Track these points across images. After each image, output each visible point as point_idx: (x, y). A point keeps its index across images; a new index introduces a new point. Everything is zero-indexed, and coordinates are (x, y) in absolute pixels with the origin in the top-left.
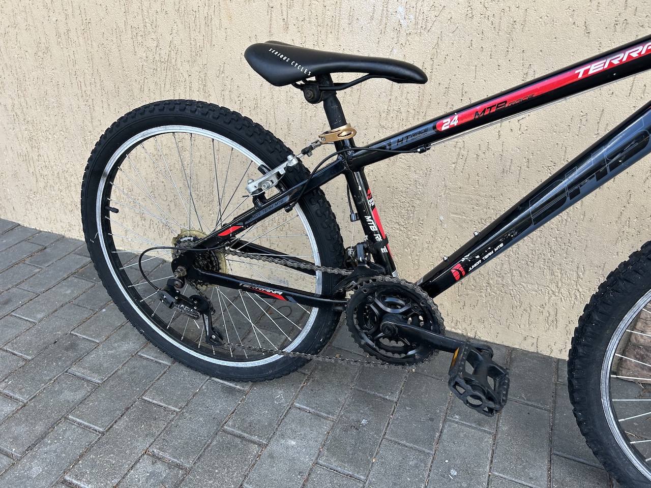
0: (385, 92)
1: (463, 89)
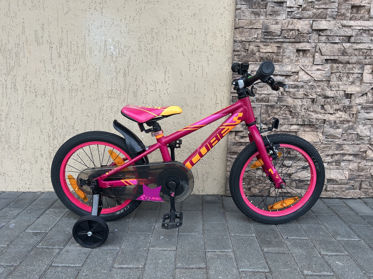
0: (109, 82)
1: (142, 79)
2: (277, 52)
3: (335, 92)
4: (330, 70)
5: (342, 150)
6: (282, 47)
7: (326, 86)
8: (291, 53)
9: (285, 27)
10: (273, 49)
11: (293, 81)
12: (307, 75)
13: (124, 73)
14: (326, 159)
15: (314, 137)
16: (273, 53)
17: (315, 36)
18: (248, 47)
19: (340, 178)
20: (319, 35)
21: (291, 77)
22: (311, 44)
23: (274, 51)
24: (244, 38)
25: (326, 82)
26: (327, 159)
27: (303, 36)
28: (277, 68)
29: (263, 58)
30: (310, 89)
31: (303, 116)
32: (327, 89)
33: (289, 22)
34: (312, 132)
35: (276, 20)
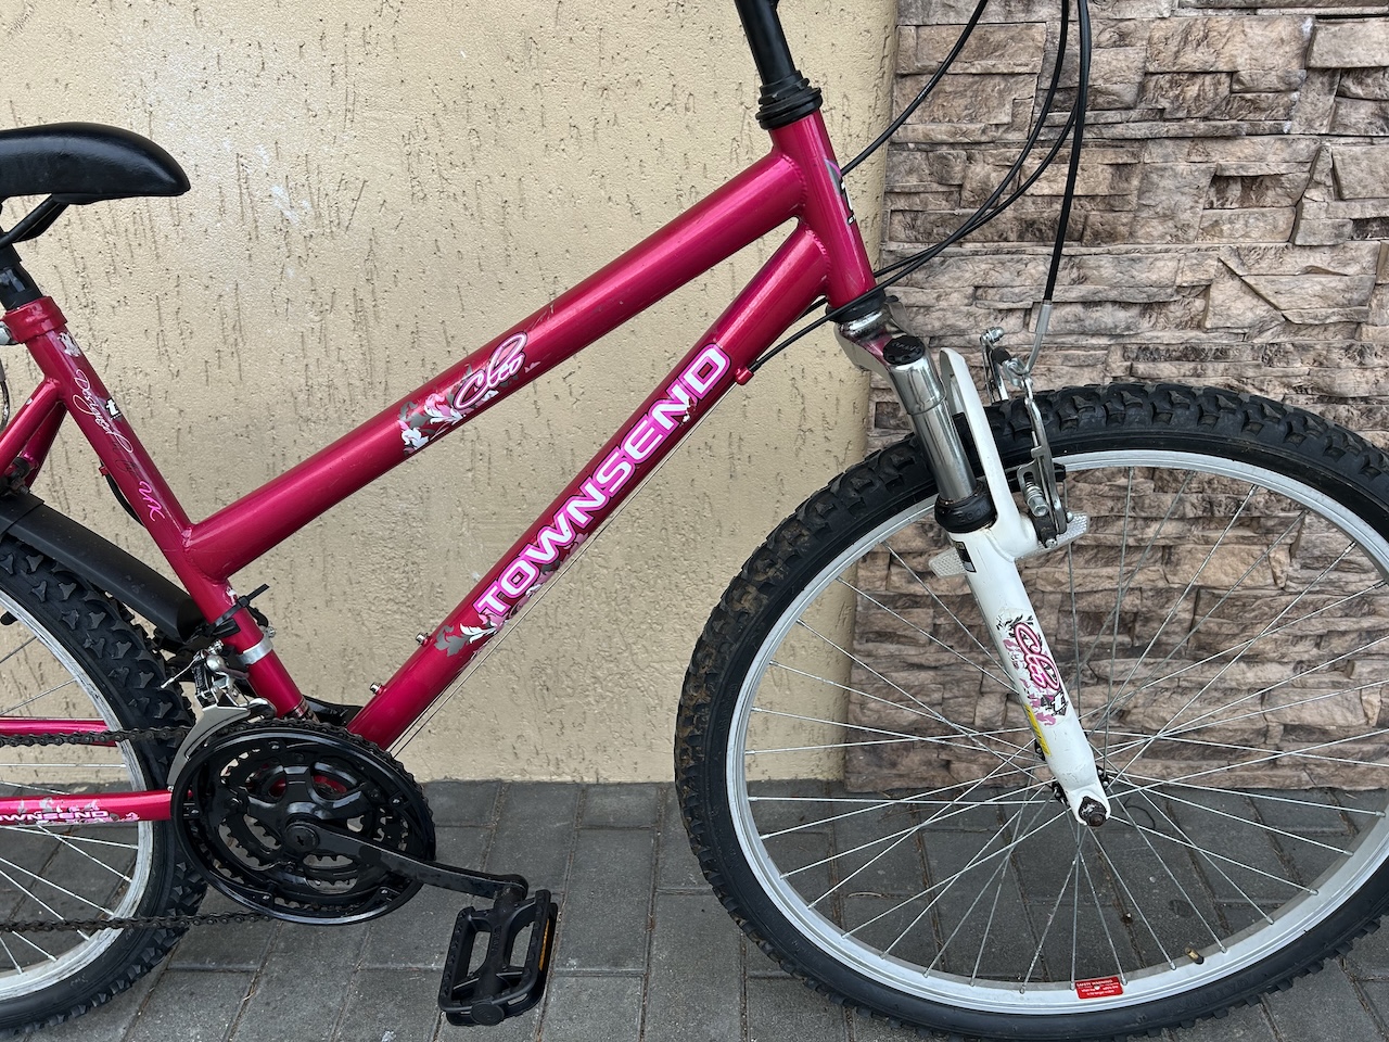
0: (293, 353)
1: (445, 332)
2: (1113, 192)
3: (1380, 373)
4: (1371, 272)
5: (1373, 613)
6: (1139, 166)
7: (1342, 348)
8: (1183, 194)
9: (1165, 60)
10: (1089, 177)
11: (1177, 326)
12: (1250, 300)
13: (356, 311)
14: (1292, 649)
15: (1248, 564)
16: (1092, 197)
17: (1316, 101)
18: (960, 176)
19: (1341, 721)
20: (1341, 94)
21: (1172, 308)
22: (1289, 146)
23: (1094, 189)
24: (945, 127)
25: (1339, 327)
26: (1296, 649)
27: (1255, 106)
28: (1103, 271)
29: (1034, 222)
30: (1258, 366)
31: (1210, 482)
32: (1344, 363)
33: (1187, 32)
34: (1243, 547)
35: (1121, 20)
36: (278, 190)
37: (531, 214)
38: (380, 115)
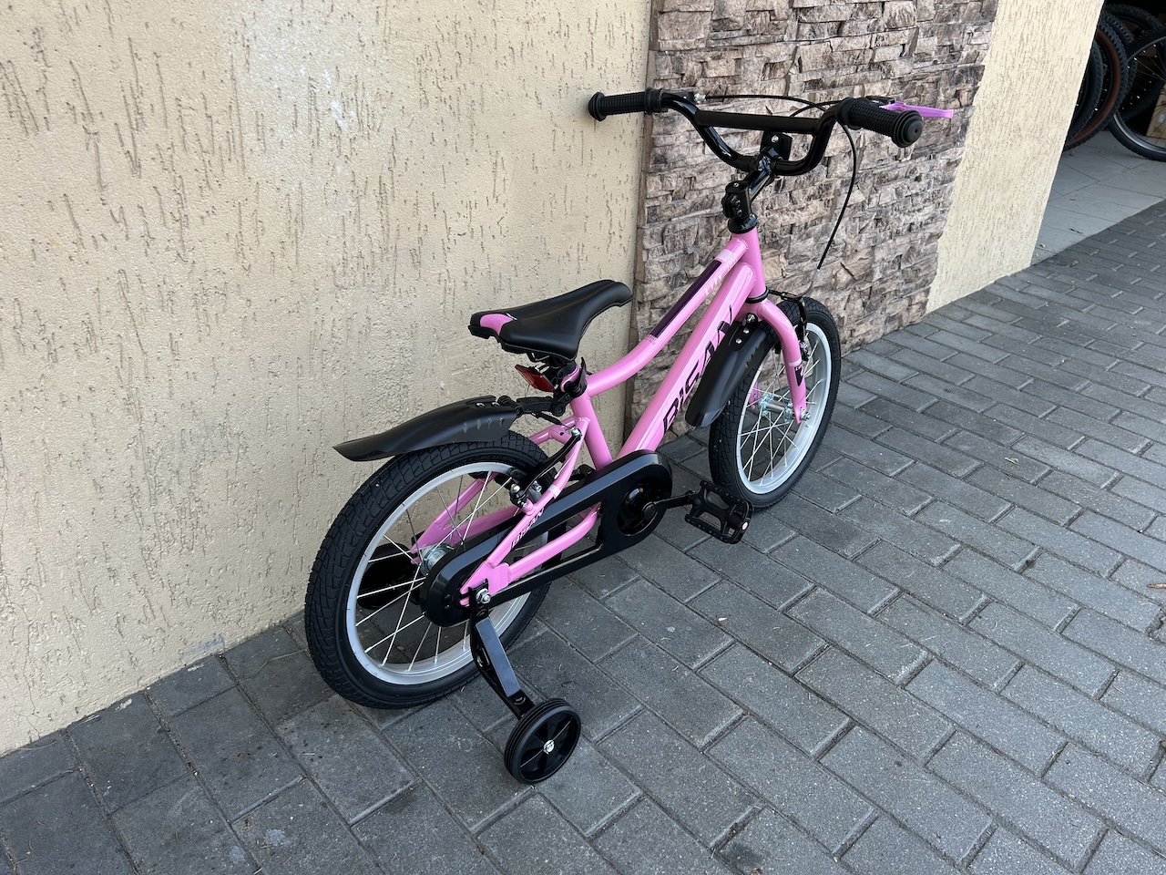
0: (335, 234)
1: (434, 201)
2: (735, 74)
6: (743, 60)
8: (756, 73)
9: (751, 5)
10: (729, 66)
13: (380, 194)
15: (774, 267)
16: (729, 77)
17: (792, 24)
18: (686, 68)
20: (799, 20)
22: (787, 47)
23: (730, 72)
24: (680, 41)
27: (777, 28)
34: (772, 258)
36: (335, 105)
37: (486, 108)
38: (404, 43)
